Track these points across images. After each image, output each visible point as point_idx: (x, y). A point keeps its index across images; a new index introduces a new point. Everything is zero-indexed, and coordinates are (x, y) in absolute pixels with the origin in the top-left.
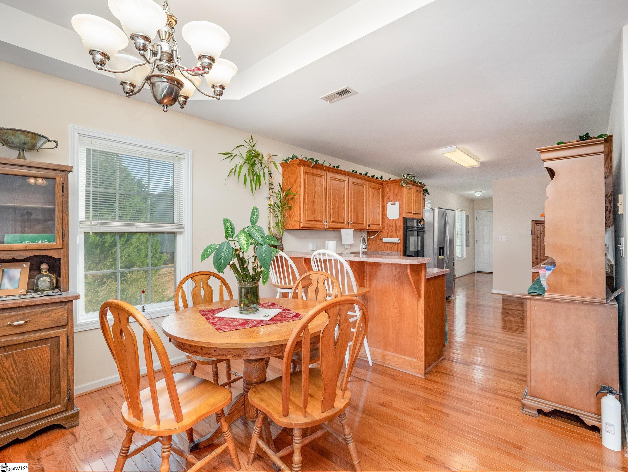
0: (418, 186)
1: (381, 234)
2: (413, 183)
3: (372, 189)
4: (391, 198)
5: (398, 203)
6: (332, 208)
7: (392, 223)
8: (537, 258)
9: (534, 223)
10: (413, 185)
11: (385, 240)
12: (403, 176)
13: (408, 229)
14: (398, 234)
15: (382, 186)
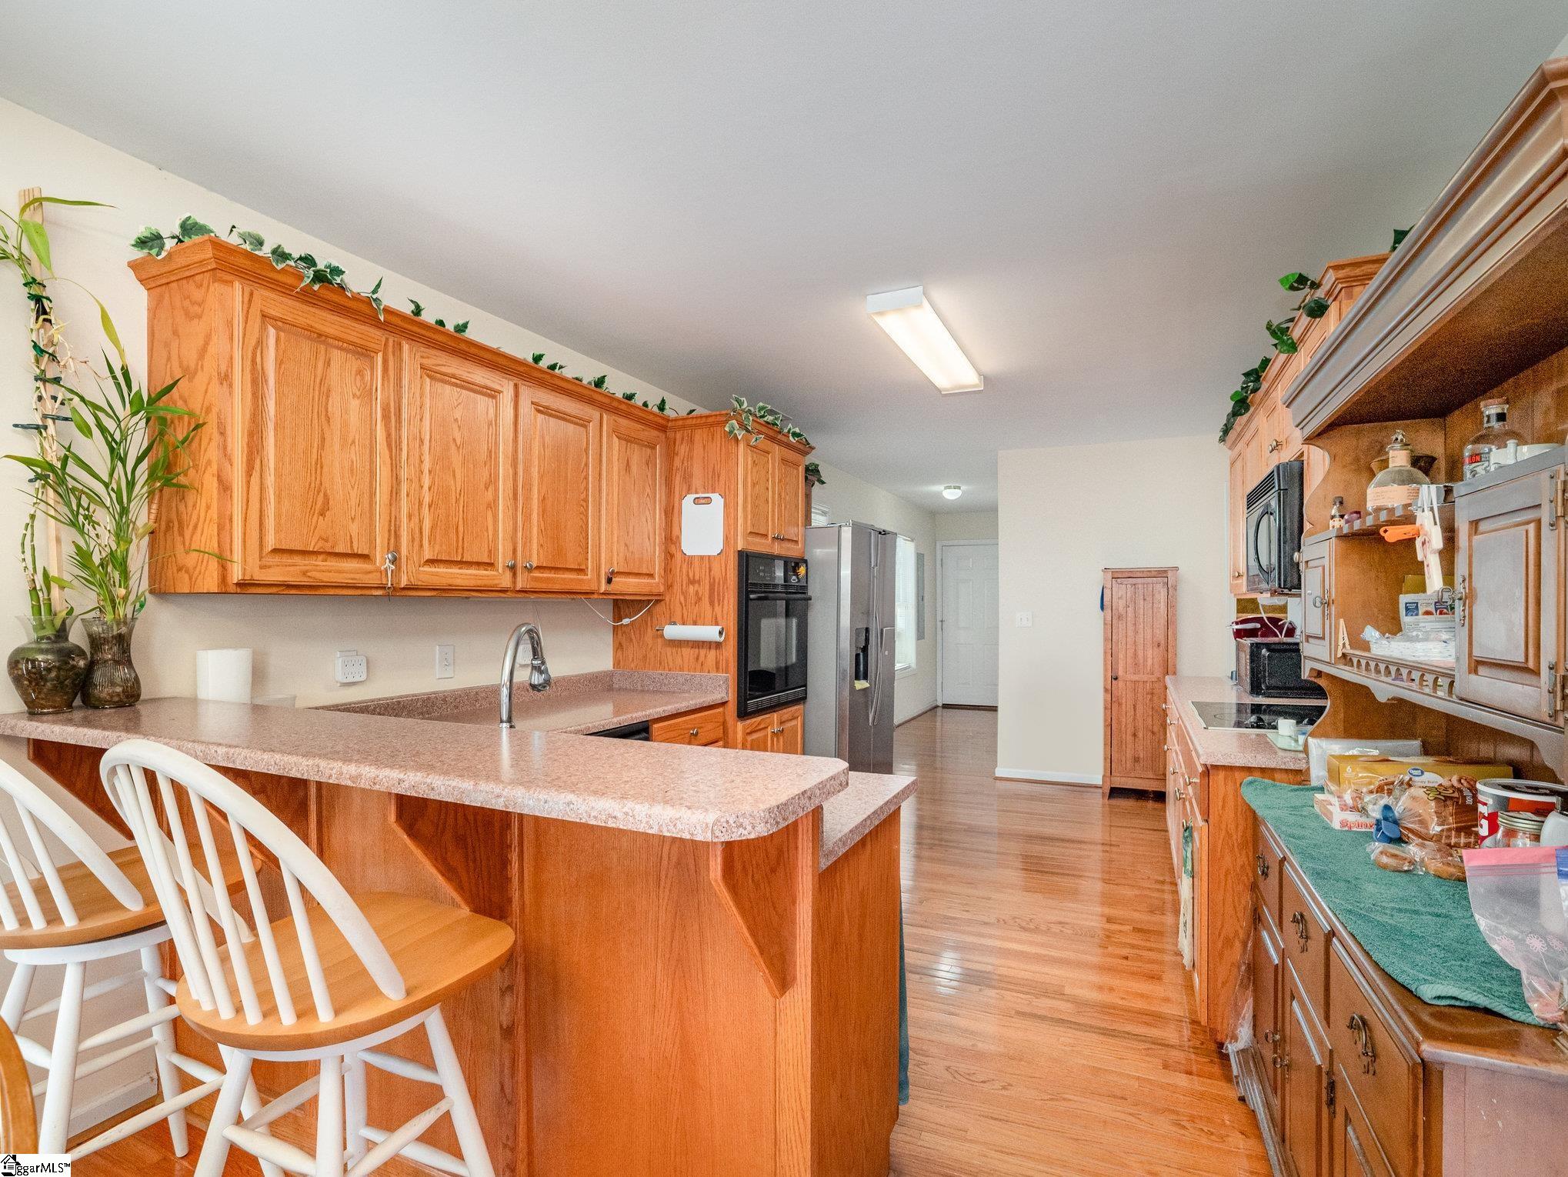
0: (789, 446)
1: (659, 608)
2: (771, 433)
3: (624, 442)
4: (697, 482)
5: (717, 500)
6: (427, 500)
7: (697, 570)
8: (1116, 679)
9: (1110, 575)
10: (772, 439)
11: (672, 631)
12: (737, 400)
13: (753, 592)
14: (718, 609)
15: (662, 436)
